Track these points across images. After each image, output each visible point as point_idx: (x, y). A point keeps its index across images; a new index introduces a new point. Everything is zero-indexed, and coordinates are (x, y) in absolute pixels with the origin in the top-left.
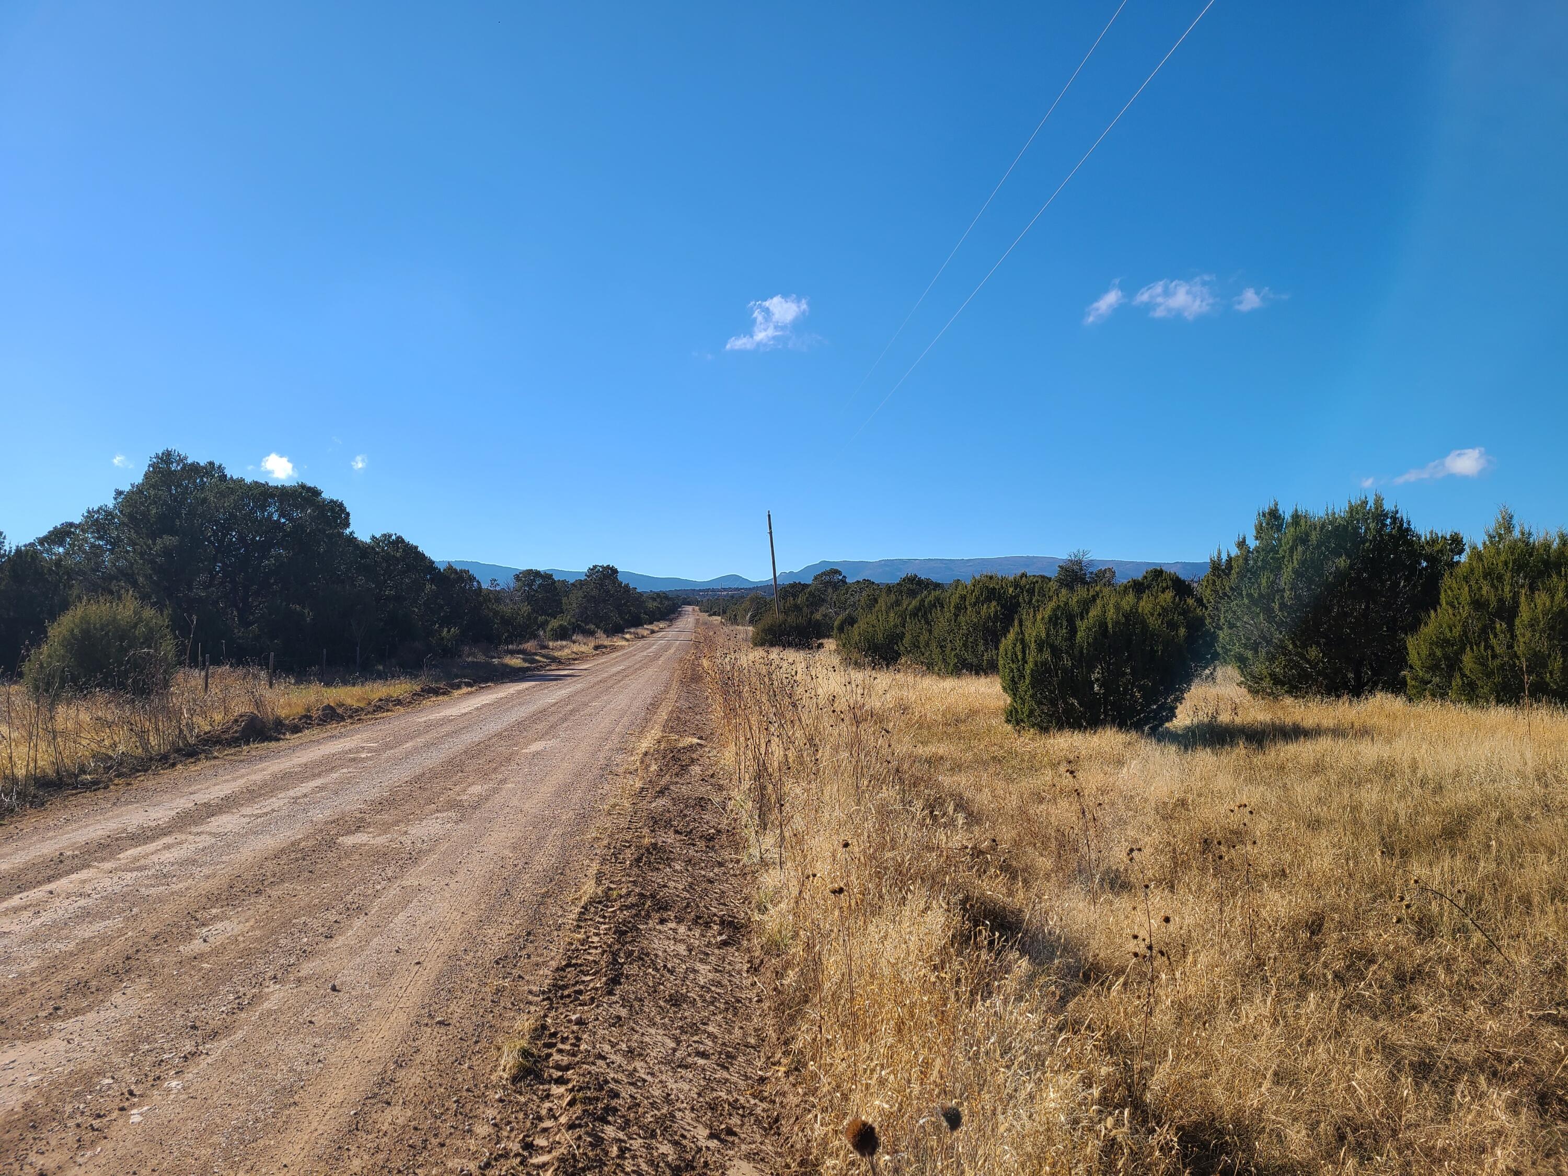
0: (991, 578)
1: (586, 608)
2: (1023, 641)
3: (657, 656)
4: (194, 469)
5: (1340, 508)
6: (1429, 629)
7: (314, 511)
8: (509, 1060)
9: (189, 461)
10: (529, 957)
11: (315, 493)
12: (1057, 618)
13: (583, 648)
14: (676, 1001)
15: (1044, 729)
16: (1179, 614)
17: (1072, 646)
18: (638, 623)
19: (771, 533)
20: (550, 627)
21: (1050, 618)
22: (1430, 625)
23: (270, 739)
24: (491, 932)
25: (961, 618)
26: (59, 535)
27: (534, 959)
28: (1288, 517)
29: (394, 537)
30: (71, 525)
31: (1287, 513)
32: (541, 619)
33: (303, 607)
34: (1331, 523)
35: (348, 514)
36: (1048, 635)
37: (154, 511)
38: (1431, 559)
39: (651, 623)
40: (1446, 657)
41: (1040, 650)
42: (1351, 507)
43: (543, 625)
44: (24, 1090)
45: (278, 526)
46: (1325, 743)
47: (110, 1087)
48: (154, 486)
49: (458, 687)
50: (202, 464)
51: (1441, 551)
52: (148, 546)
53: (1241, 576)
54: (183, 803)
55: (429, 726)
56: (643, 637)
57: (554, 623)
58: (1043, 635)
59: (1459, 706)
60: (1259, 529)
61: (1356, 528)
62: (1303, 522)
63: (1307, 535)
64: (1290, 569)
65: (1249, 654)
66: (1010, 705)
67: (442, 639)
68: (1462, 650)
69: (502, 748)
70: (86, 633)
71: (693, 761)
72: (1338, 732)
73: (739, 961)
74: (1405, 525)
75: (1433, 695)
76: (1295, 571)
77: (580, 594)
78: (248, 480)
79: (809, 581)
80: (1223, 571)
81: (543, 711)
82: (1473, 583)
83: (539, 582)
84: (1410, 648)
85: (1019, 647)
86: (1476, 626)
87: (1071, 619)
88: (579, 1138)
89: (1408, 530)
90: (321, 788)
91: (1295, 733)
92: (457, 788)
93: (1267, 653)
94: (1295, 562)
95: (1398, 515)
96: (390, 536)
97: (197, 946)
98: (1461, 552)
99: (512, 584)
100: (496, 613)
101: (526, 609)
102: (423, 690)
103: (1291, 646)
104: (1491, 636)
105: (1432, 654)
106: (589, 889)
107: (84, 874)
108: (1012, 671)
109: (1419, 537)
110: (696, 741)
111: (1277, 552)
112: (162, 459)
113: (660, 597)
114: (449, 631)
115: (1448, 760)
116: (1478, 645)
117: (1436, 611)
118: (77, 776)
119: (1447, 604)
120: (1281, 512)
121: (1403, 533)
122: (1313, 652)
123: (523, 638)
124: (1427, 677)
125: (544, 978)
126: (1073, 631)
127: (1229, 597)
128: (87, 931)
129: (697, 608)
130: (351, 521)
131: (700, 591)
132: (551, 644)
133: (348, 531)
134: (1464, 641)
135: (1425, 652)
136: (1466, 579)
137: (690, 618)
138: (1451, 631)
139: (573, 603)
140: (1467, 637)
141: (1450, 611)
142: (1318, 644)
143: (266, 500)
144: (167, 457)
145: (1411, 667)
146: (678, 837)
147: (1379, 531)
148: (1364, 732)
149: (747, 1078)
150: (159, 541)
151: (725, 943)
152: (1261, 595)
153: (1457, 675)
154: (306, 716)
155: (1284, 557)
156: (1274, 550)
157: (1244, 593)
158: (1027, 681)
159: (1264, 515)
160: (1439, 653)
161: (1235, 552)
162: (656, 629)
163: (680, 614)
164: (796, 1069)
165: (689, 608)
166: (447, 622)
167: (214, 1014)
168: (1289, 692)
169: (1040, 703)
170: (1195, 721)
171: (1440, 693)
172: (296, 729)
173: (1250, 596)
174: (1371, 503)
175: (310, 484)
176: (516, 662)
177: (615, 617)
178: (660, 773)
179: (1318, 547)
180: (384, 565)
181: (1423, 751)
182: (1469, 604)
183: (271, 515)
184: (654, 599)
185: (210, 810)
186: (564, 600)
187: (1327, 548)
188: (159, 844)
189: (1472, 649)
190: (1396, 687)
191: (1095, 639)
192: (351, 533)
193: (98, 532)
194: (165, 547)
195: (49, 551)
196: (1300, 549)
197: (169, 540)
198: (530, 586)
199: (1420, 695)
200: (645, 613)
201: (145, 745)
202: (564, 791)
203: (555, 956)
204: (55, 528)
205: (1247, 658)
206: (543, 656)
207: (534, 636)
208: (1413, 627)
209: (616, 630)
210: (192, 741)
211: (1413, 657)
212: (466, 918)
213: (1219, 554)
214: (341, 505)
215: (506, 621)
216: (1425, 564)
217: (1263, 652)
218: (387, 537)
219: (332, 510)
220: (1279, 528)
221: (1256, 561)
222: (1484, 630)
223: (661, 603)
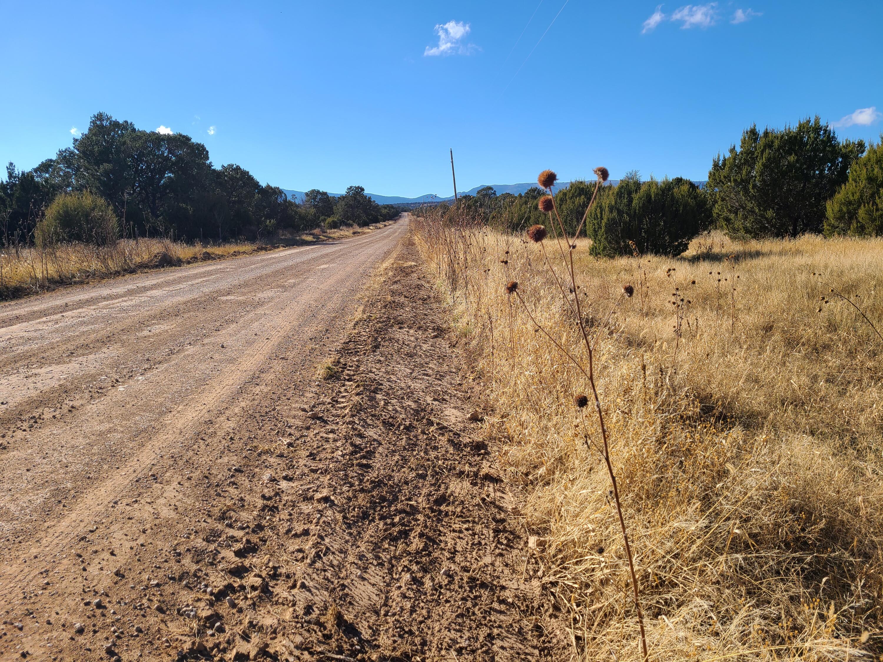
0: (581, 182)
1: (347, 211)
2: (601, 208)
3: (388, 236)
4: (116, 125)
5: (794, 127)
6: (840, 196)
7: (188, 150)
8: (321, 372)
9: (114, 119)
10: (328, 338)
11: (188, 139)
12: (621, 193)
13: (347, 233)
14: (411, 355)
15: (612, 257)
16: (692, 199)
17: (629, 210)
18: (377, 221)
19: (452, 162)
20: (327, 221)
21: (617, 194)
22: (841, 192)
23: (176, 266)
24: (306, 329)
25: (564, 207)
26: (46, 166)
27: (331, 339)
28: (761, 133)
29: (235, 166)
30: (51, 160)
31: (761, 131)
32: (322, 218)
33: (187, 205)
34: (787, 135)
35: (207, 152)
36: (616, 203)
37: (96, 149)
38: (846, 157)
39: (384, 221)
40: (849, 212)
41: (611, 212)
42: (800, 125)
43: (324, 220)
44: (59, 380)
45: (167, 159)
46: (774, 259)
47: (105, 379)
48: (94, 135)
49: (278, 247)
50: (121, 122)
51: (851, 151)
52: (96, 170)
53: (731, 169)
54: (131, 287)
55: (263, 260)
56: (380, 228)
57: (330, 220)
58: (613, 203)
59: (853, 238)
60: (744, 142)
61: (802, 138)
62: (770, 135)
63: (772, 142)
64: (760, 164)
65: (732, 216)
66: (593, 245)
67: (267, 226)
68: (859, 206)
69: (305, 267)
70: (66, 213)
71: (412, 272)
72: (781, 253)
73: (444, 344)
74: (832, 134)
75: (839, 234)
76: (763, 165)
77: (343, 203)
78: (148, 131)
79: (475, 195)
80: (720, 167)
81: (327, 255)
82: (869, 167)
83: (319, 197)
84: (828, 207)
85: (599, 210)
86: (868, 193)
87: (630, 193)
88: (363, 398)
89: (833, 137)
90: (206, 281)
91: (758, 254)
92: (282, 281)
93: (743, 215)
94: (764, 159)
95: (828, 129)
96: (233, 165)
97: (146, 333)
98: (862, 152)
99: (304, 198)
100: (296, 213)
101: (313, 211)
102: (258, 248)
103: (757, 211)
104: (877, 198)
105: (840, 211)
106: (358, 315)
107: (80, 310)
108: (594, 225)
109: (839, 144)
110: (413, 263)
111: (753, 154)
112: (97, 118)
113: (389, 207)
114: (270, 222)
115: (847, 262)
116: (868, 204)
117: (845, 184)
118: (71, 279)
119: (853, 180)
120: (757, 130)
121: (830, 138)
122: (770, 213)
123: (312, 227)
124: (836, 224)
125: (339, 345)
126: (631, 201)
127: (723, 183)
128: (84, 329)
129: (410, 213)
130: (209, 156)
131: (411, 204)
132: (328, 231)
133: (208, 162)
134: (860, 202)
135: (836, 208)
136: (865, 165)
137: (406, 219)
138: (853, 196)
139: (339, 209)
140: (862, 199)
141: (854, 184)
142: (773, 209)
143: (159, 142)
144: (100, 117)
145: (828, 219)
146: (406, 299)
147: (816, 139)
148: (798, 252)
149: (451, 384)
150: (101, 167)
151: (436, 337)
152: (742, 180)
153: (854, 222)
154: (194, 257)
155: (757, 157)
156: (752, 153)
157: (732, 179)
158: (603, 230)
159: (747, 133)
160: (845, 209)
161: (728, 155)
162: (387, 224)
163: (400, 217)
164: (479, 377)
165: (406, 214)
166: (269, 217)
167: (158, 356)
168: (754, 237)
169: (610, 242)
170: (699, 252)
171: (843, 232)
172: (189, 263)
173: (735, 181)
174: (812, 122)
175: (184, 134)
176: (310, 238)
177: (364, 218)
178: (394, 276)
179: (778, 150)
180: (231, 182)
181: (832, 259)
182: (866, 180)
183: (163, 153)
184: (385, 208)
185: (146, 289)
186: (334, 207)
187: (783, 150)
188: (120, 300)
189: (864, 206)
190: (818, 231)
191: (644, 204)
192: (210, 163)
193: (67, 163)
194: (105, 170)
195: (40, 176)
196: (767, 151)
197: (107, 166)
198: (314, 199)
199: (831, 234)
200: (381, 216)
201: (107, 267)
202: (342, 281)
203: (343, 338)
204: (42, 163)
205: (731, 219)
206: (324, 236)
207: (318, 226)
208: (831, 196)
209: (365, 224)
210: (133, 266)
211: (829, 213)
212: (291, 324)
213: (719, 157)
214: (203, 146)
215: (302, 218)
216: (840, 160)
217: (740, 214)
218: (231, 166)
219: (198, 149)
220: (755, 140)
221: (740, 160)
222: (873, 196)
223: (389, 210)
